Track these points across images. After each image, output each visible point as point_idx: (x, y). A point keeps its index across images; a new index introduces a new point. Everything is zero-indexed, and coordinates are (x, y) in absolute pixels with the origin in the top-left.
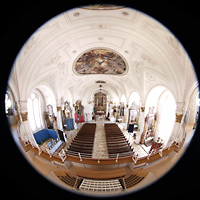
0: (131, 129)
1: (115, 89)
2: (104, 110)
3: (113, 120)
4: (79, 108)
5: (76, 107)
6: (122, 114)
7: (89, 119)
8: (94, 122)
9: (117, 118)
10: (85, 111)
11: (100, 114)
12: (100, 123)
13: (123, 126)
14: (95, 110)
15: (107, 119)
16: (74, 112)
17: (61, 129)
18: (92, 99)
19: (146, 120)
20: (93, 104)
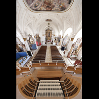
0: (63, 49)
2: (50, 39)
3: (54, 44)
4: (38, 38)
5: (36, 38)
6: (59, 41)
7: (43, 44)
8: (46, 45)
9: (56, 43)
10: (41, 40)
11: (49, 41)
12: (49, 45)
13: (59, 47)
14: (46, 39)
15: (52, 43)
16: (35, 40)
17: (29, 50)
18: (44, 33)
19: (73, 45)
20: (45, 36)
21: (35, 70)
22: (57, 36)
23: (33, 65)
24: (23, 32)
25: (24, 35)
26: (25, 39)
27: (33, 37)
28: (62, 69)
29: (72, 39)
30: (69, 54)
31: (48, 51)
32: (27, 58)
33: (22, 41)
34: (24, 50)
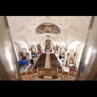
1: (54, 39)
3: (53, 52)
4: (39, 47)
6: (57, 49)
7: (43, 52)
8: (45, 53)
11: (48, 49)
12: (48, 53)
19: (68, 55)
24: (30, 45)
27: (35, 47)
30: (67, 62)
32: (27, 66)
34: (27, 58)
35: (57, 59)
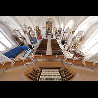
0: (63, 42)
2: (51, 32)
3: (55, 38)
4: (38, 31)
5: (37, 31)
6: (60, 35)
7: (44, 37)
8: (46, 39)
9: (57, 37)
10: (42, 33)
11: (49, 35)
12: (49, 39)
13: (59, 41)
14: (47, 32)
15: (52, 37)
16: (36, 34)
17: (30, 43)
18: (45, 26)
19: (73, 39)
20: (45, 29)
21: (37, 61)
22: (58, 29)
23: (35, 57)
24: (22, 25)
25: (24, 27)
26: (25, 32)
27: (33, 30)
28: (61, 61)
29: (73, 33)
30: (69, 47)
31: (49, 45)
32: (28, 51)
33: (22, 34)
34: (26, 44)
35: (58, 45)
